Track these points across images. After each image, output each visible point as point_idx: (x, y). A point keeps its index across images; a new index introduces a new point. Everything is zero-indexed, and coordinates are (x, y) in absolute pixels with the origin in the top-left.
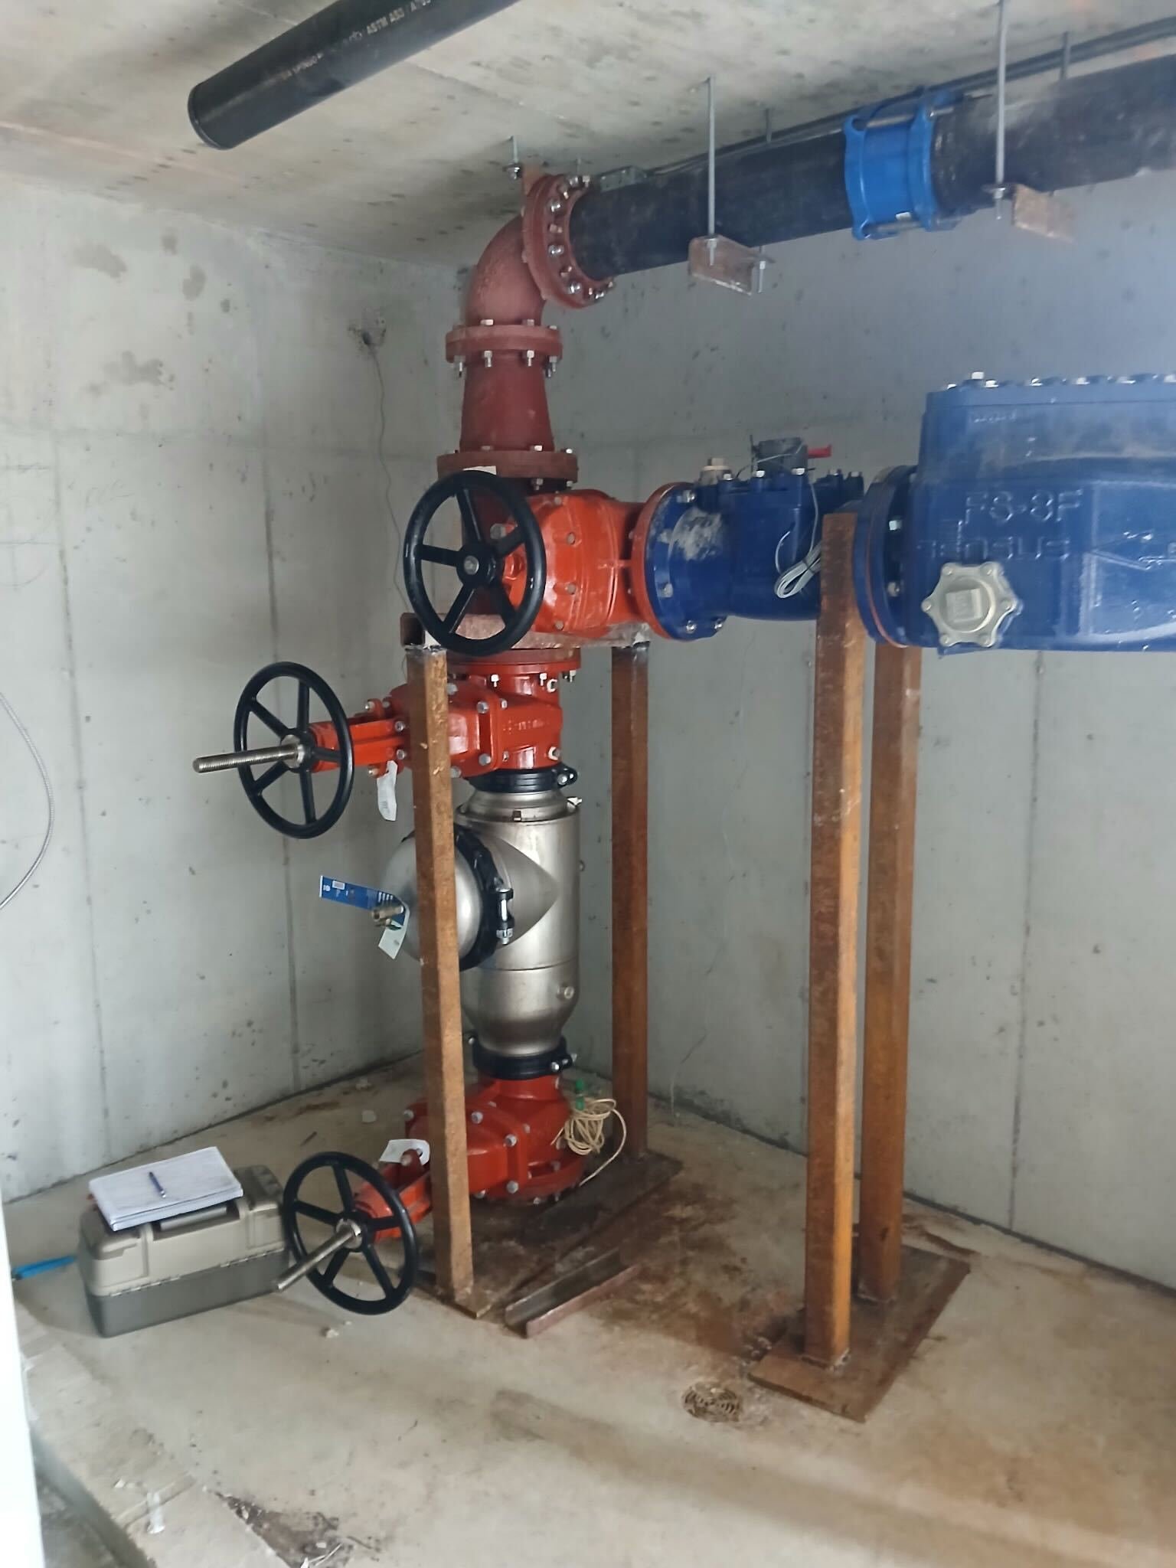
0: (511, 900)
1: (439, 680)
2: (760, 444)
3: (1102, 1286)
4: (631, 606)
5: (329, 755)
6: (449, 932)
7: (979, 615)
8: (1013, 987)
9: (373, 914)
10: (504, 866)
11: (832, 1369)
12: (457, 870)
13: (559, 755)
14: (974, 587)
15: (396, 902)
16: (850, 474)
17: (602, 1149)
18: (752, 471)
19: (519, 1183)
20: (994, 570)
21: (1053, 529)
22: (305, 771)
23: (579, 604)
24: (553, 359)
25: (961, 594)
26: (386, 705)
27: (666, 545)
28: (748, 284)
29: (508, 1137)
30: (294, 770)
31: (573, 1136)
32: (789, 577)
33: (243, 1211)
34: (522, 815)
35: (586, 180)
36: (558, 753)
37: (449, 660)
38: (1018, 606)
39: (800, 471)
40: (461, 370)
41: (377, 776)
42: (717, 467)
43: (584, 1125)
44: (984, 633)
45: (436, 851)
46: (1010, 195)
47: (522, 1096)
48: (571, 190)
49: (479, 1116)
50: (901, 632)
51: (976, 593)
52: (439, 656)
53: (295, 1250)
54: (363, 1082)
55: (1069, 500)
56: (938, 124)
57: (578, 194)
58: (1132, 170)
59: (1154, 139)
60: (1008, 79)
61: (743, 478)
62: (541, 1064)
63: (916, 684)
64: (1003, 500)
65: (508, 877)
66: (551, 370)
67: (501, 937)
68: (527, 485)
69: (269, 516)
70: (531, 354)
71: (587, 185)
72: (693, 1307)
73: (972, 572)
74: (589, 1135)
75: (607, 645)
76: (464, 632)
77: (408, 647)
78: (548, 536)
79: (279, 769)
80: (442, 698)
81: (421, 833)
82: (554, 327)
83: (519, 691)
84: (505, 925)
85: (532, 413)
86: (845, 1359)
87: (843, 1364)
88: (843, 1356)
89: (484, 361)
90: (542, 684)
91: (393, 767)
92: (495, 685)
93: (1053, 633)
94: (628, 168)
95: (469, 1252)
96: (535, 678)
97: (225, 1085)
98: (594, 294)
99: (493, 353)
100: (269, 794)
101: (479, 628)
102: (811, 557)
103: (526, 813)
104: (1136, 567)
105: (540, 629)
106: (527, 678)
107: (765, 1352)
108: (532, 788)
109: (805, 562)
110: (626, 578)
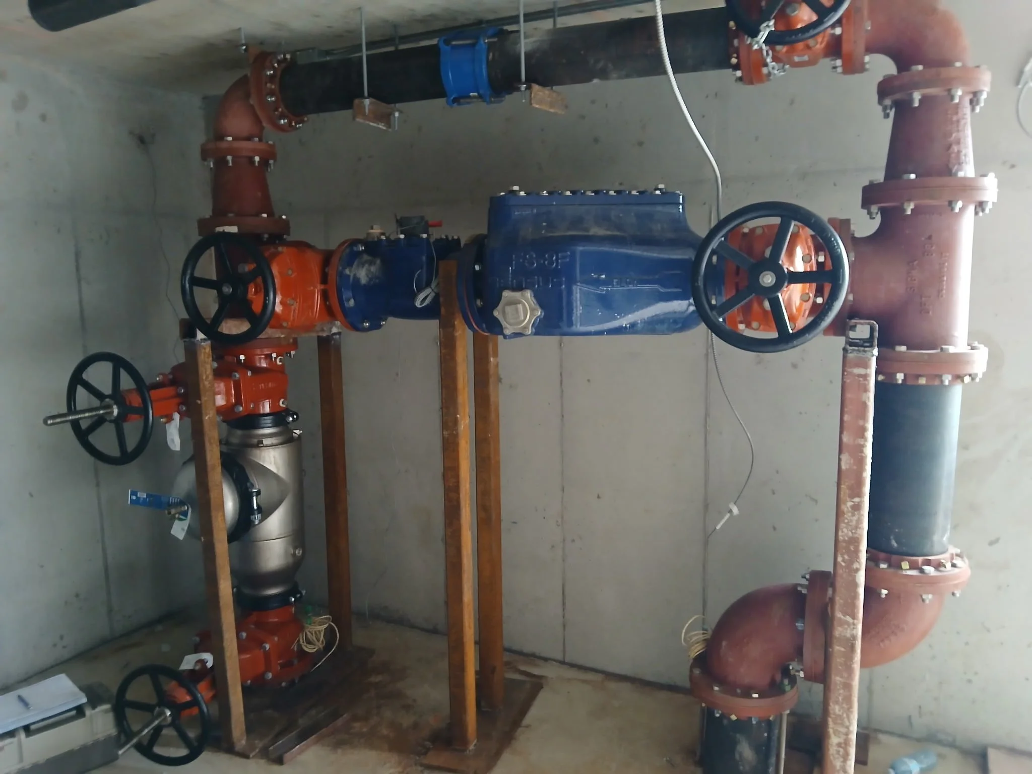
0: (259, 496)
1: (206, 360)
2: (401, 218)
3: (613, 685)
4: (329, 312)
5: (136, 411)
6: (220, 519)
7: (522, 318)
8: (557, 522)
9: (166, 512)
10: (253, 475)
11: (468, 752)
12: (223, 480)
13: (286, 404)
14: (519, 304)
15: (182, 503)
16: (453, 237)
17: (323, 647)
18: (397, 234)
19: (272, 673)
20: (528, 294)
21: (557, 273)
22: (118, 423)
23: (297, 312)
24: (271, 162)
25: (513, 307)
26: (171, 377)
27: (349, 276)
28: (389, 124)
29: (264, 645)
30: (111, 421)
31: (305, 641)
32: (421, 296)
33: (88, 712)
34: (264, 443)
35: (288, 56)
36: (286, 403)
37: (213, 348)
38: (541, 313)
39: (425, 236)
40: (212, 166)
41: (167, 422)
42: (376, 230)
43: (312, 634)
44: (526, 327)
45: (209, 469)
46: (529, 88)
47: (271, 620)
48: (279, 62)
49: (244, 635)
50: (484, 326)
51: (520, 306)
52: (206, 345)
53: (124, 732)
54: (159, 628)
55: (564, 257)
56: (490, 46)
57: (283, 65)
58: (589, 80)
59: (601, 64)
60: (525, 21)
61: (392, 238)
62: (282, 599)
63: (496, 355)
64: (531, 257)
65: (256, 482)
66: (270, 167)
67: (254, 520)
68: (257, 237)
69: (77, 255)
70: (257, 159)
71: (289, 60)
72: (385, 732)
73: (517, 295)
74: (315, 639)
75: (314, 335)
76: (223, 330)
77: (185, 340)
78: (275, 270)
79: (99, 422)
80: (209, 371)
81: (197, 457)
82: (271, 142)
83: (258, 365)
84: (256, 512)
85: (259, 194)
86: (475, 745)
87: (474, 748)
88: (474, 743)
89: (227, 162)
90: (273, 359)
91: (177, 416)
92: (243, 361)
93: (559, 327)
94: (313, 49)
95: (242, 718)
96: (269, 357)
97: (62, 638)
98: (296, 124)
99: (233, 158)
100: (92, 439)
101: (233, 327)
102: (433, 285)
103: (266, 442)
104: (599, 292)
105: (272, 327)
106: (263, 356)
107: (428, 750)
108: (270, 425)
109: (431, 288)
110: (325, 295)
